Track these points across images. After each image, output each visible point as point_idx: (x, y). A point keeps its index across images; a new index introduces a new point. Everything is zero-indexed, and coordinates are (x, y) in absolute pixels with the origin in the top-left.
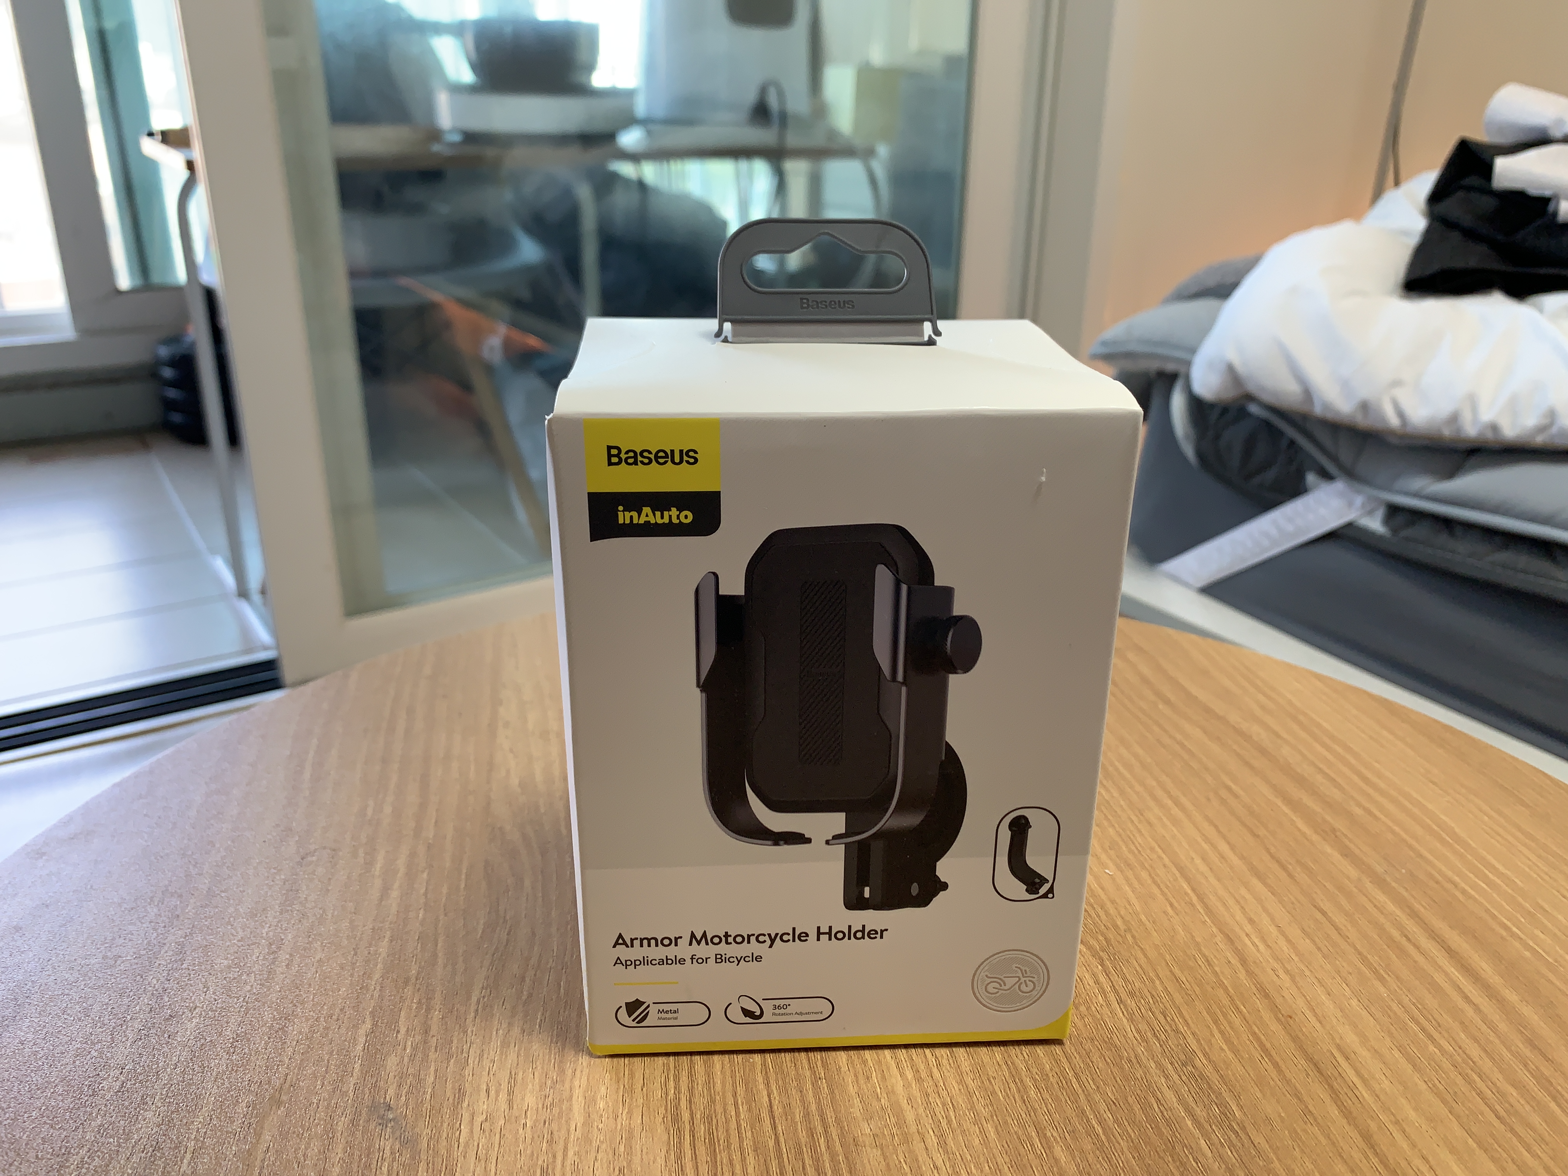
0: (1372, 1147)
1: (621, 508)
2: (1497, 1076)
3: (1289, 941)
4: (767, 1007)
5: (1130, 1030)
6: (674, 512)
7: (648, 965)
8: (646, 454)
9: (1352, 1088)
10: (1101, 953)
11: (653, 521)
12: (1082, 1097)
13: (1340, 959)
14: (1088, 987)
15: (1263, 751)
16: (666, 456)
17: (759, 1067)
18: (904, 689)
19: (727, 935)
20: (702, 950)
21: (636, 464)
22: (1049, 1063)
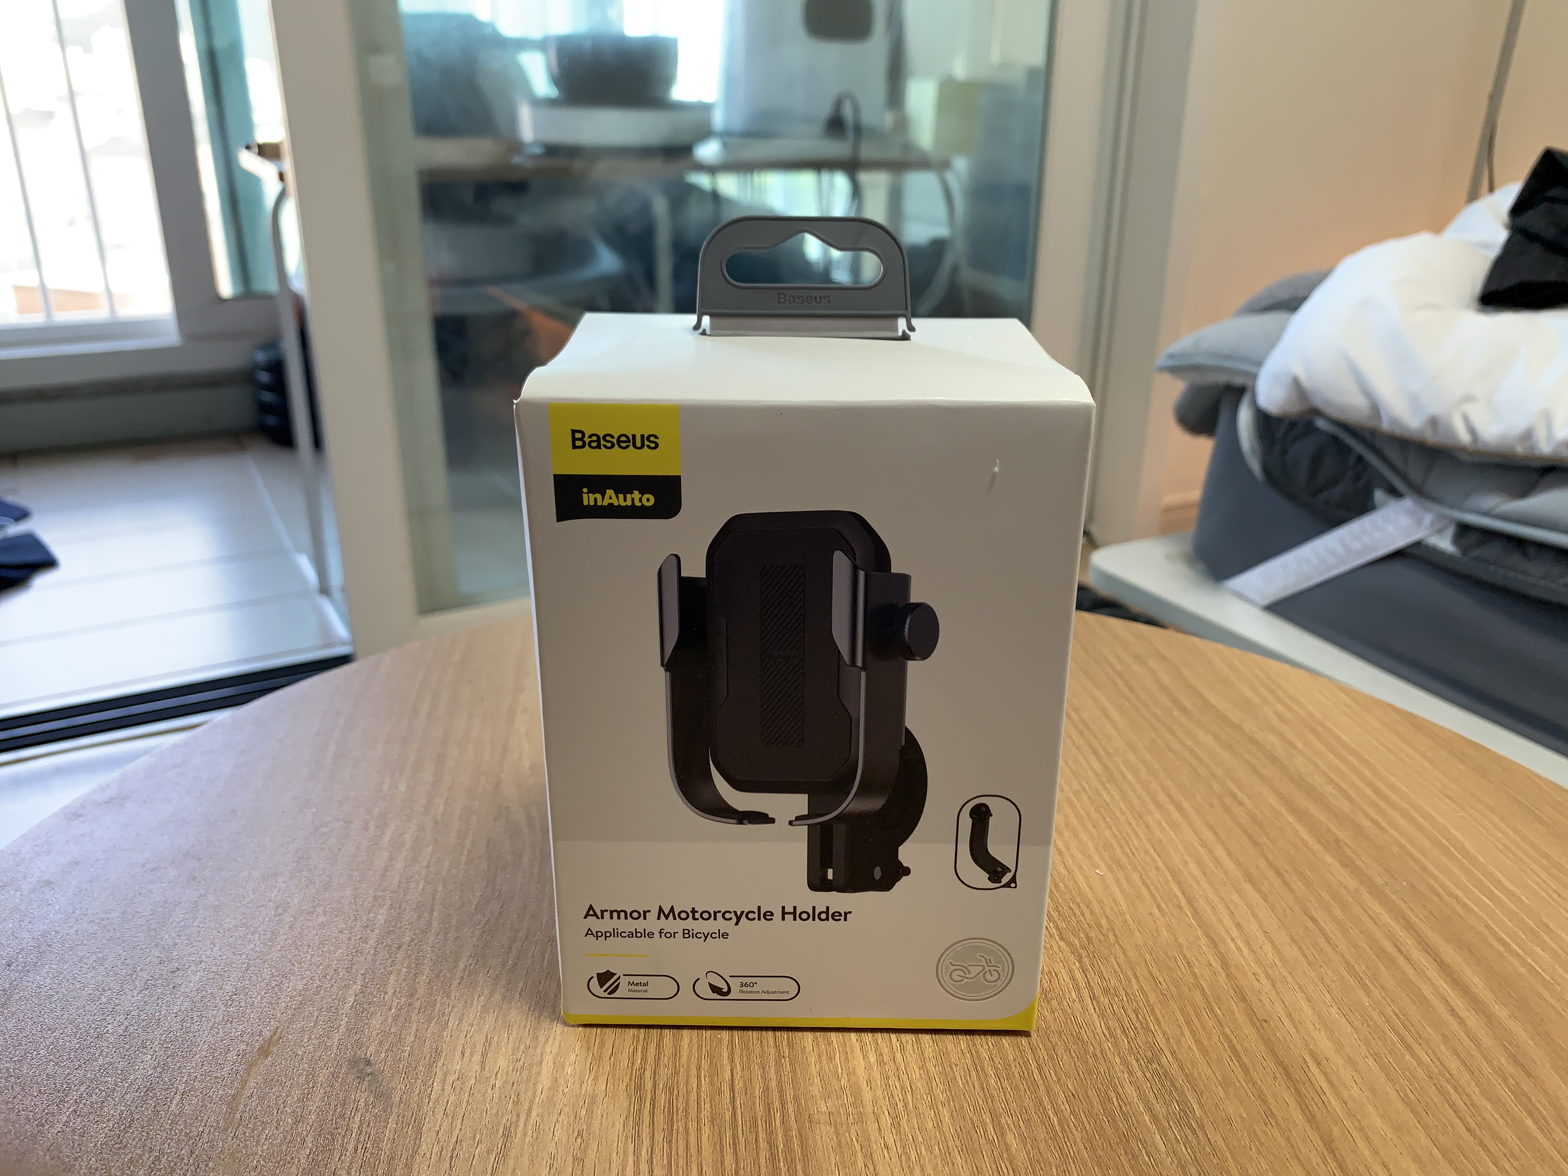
0: (1332, 1152)
1: (585, 490)
2: (1474, 1090)
3: (1275, 947)
4: (735, 984)
5: (1099, 1026)
6: (636, 495)
7: (618, 937)
8: (608, 438)
9: (1320, 1093)
10: (1081, 951)
11: (616, 504)
12: (1042, 1088)
13: (1325, 967)
14: (1063, 982)
15: (1274, 760)
16: (628, 441)
17: (726, 1042)
18: (863, 674)
19: (694, 911)
20: (671, 925)
21: (600, 448)
22: (1013, 1053)
